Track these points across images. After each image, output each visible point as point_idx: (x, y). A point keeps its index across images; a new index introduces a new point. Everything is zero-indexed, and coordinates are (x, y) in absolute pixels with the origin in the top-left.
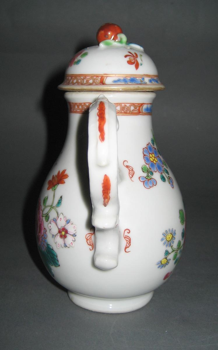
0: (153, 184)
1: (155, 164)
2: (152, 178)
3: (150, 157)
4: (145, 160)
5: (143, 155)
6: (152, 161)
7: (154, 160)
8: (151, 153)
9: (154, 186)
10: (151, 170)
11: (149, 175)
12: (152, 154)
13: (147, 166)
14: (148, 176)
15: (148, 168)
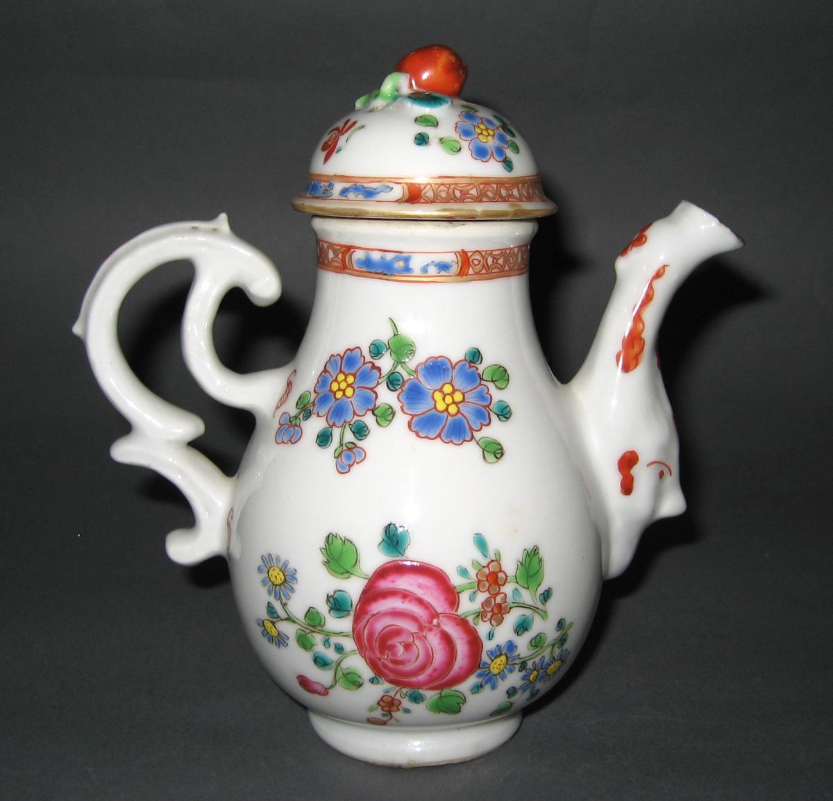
0: (291, 437)
1: (336, 399)
2: (299, 426)
3: (336, 380)
4: (318, 382)
5: (322, 368)
6: (331, 391)
7: (339, 389)
8: (347, 373)
9: (290, 443)
10: (311, 408)
11: (301, 416)
12: (346, 376)
13: (313, 395)
14: (296, 417)
15: (312, 400)
